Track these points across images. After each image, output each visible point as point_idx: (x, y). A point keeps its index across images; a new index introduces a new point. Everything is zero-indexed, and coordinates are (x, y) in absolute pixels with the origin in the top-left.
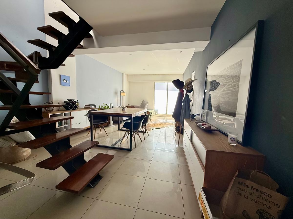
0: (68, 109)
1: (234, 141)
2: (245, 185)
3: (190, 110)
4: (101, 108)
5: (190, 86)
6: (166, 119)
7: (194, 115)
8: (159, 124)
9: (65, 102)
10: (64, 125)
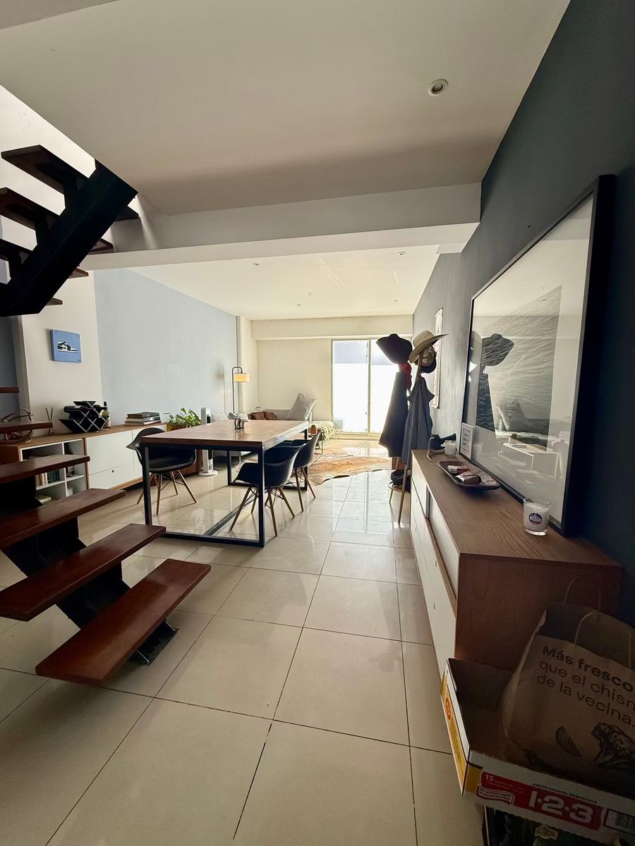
0: (75, 431)
1: (539, 523)
2: (563, 656)
3: (429, 423)
4: (176, 423)
5: (430, 354)
6: (369, 447)
7: (441, 437)
8: (345, 462)
9: (67, 409)
10: (67, 477)
